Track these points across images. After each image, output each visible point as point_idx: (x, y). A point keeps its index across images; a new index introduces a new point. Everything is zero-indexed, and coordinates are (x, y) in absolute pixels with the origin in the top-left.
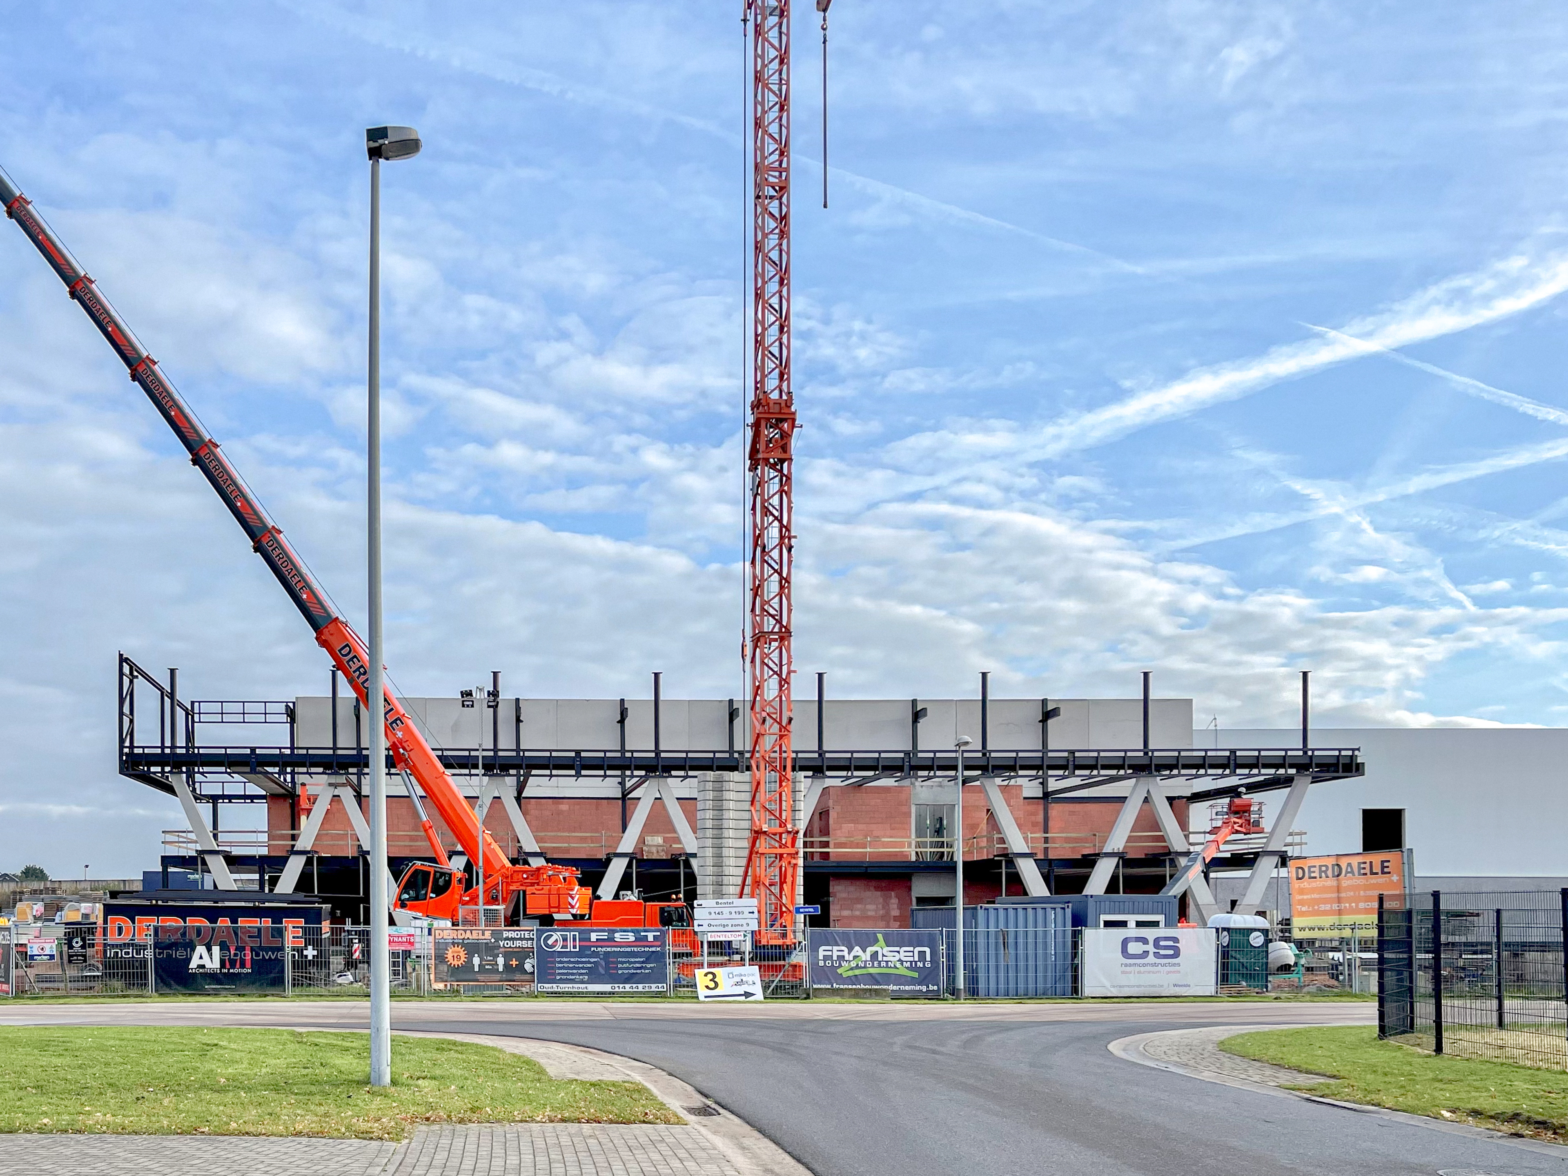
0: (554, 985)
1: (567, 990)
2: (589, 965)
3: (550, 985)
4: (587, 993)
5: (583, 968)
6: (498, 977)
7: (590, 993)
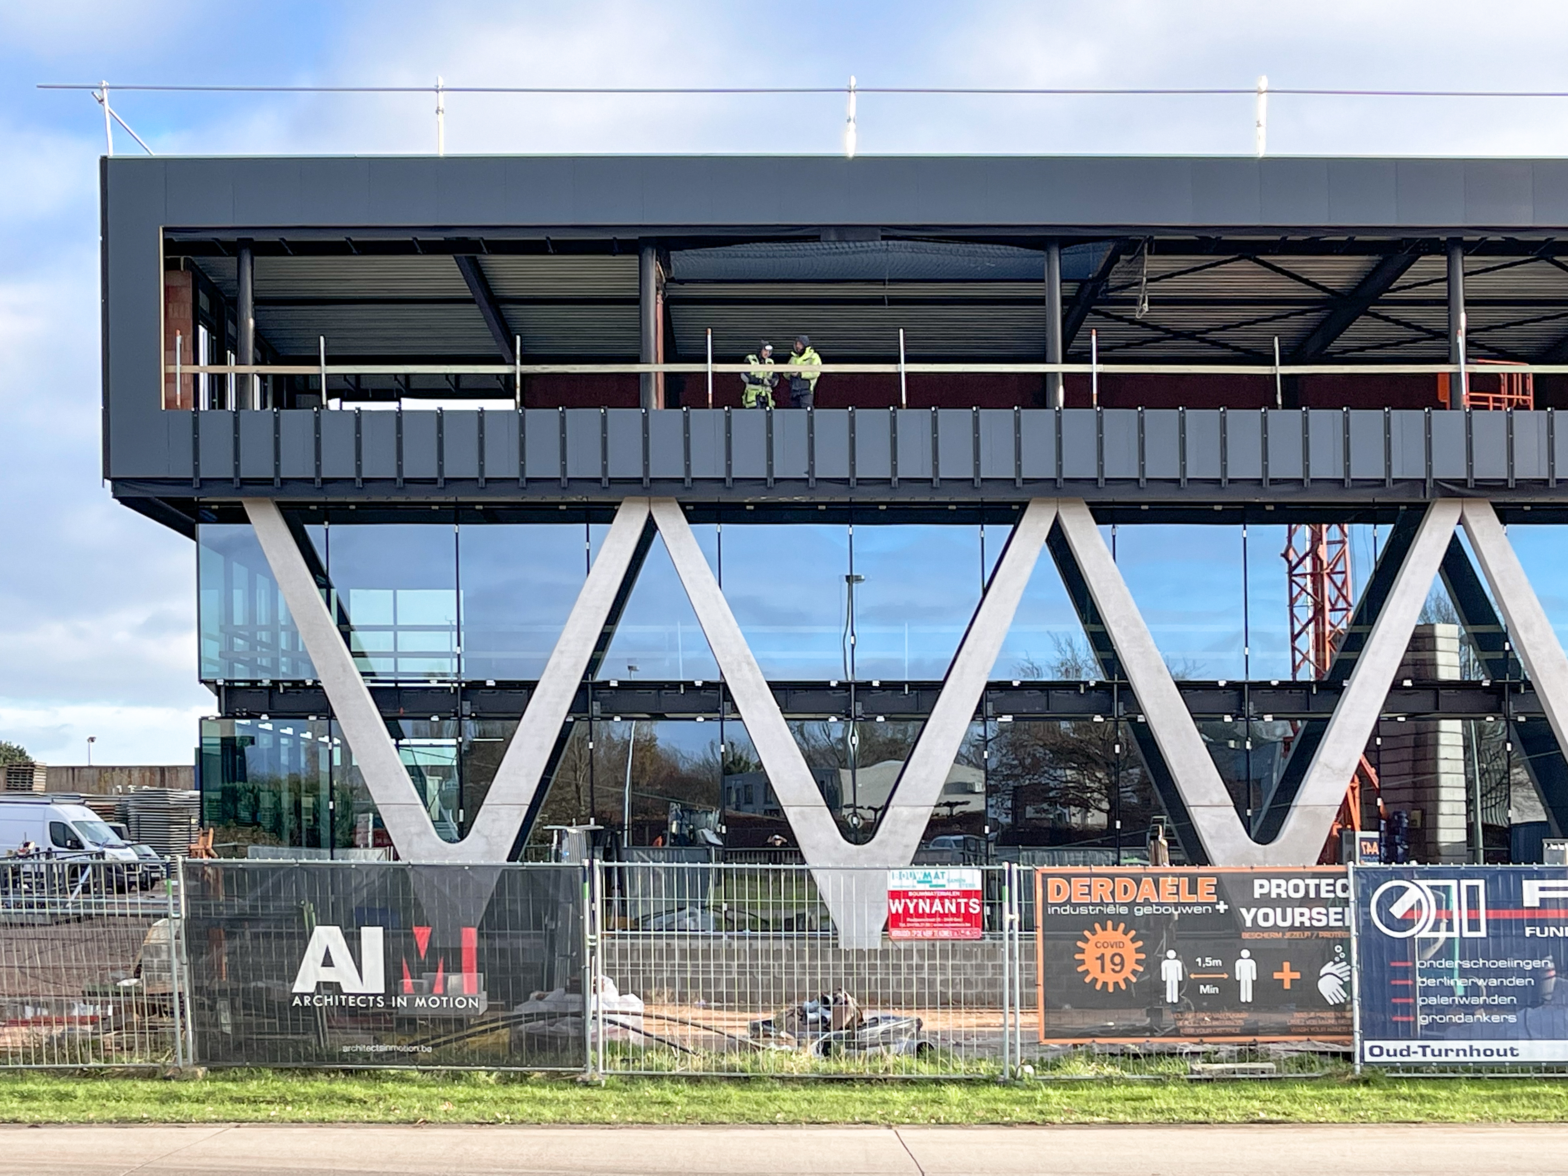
0: (1414, 1045)
1: (1452, 1057)
2: (1519, 982)
3: (1402, 1045)
4: (1515, 1066)
5: (1501, 991)
6: (1240, 1018)
7: (1525, 1066)
